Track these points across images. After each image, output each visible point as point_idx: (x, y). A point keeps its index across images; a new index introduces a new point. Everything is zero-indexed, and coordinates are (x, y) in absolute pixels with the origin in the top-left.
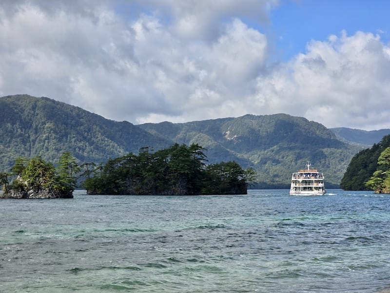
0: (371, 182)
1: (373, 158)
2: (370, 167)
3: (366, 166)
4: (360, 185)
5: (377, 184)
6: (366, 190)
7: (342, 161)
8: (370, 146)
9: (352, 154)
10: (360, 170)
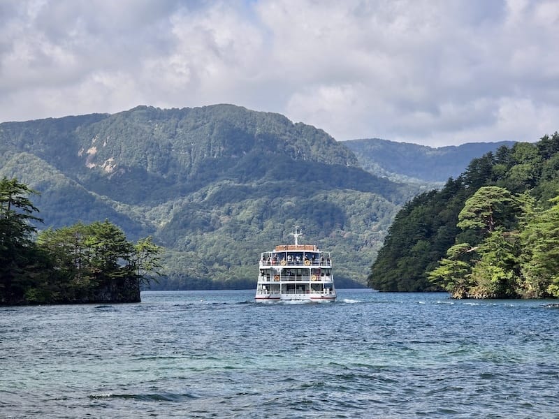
0: (442, 271)
1: (446, 213)
2: (439, 235)
3: (429, 234)
4: (416, 279)
5: (457, 275)
6: (430, 291)
7: (373, 220)
8: (441, 185)
9: (397, 203)
10: (415, 243)
